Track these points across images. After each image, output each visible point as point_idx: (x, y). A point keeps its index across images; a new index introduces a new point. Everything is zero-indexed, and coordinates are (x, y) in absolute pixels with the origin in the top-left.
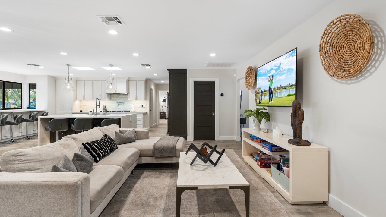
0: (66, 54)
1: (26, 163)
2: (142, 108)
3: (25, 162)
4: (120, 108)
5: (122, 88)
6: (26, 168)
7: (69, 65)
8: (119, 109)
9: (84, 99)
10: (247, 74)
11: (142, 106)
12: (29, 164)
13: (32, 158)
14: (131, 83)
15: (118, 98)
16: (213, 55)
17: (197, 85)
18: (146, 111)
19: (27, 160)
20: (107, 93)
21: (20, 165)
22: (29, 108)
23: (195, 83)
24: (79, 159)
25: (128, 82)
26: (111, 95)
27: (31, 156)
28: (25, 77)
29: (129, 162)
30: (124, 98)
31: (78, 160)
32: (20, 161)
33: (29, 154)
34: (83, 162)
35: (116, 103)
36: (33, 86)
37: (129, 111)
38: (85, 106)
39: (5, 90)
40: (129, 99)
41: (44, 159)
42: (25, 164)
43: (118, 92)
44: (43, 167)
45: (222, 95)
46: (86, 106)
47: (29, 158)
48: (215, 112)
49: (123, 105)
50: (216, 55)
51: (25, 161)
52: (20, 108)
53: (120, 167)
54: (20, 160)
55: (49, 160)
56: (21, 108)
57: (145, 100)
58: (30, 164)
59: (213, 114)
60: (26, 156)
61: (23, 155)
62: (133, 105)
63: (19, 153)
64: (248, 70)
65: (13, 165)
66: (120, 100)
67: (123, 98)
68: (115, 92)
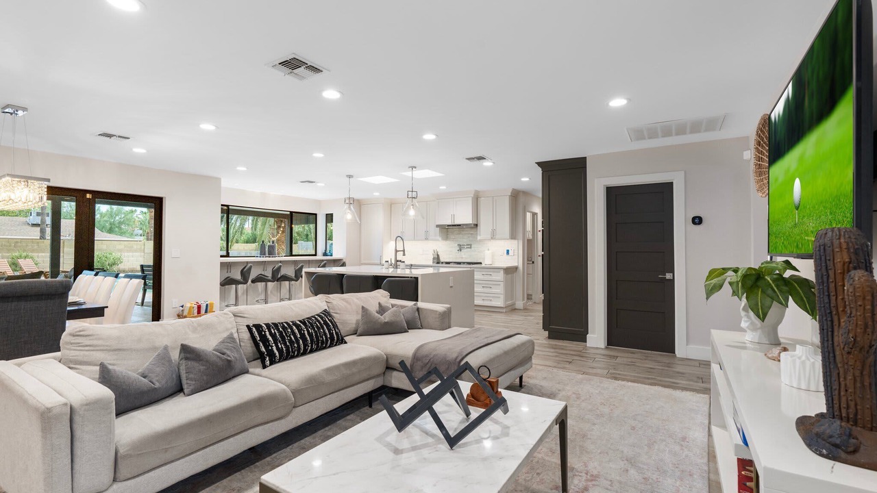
0: (321, 155)
1: (89, 350)
2: (508, 257)
3: (86, 348)
4: (463, 256)
5: (464, 216)
6: (85, 359)
7: (350, 177)
8: (462, 258)
10: (759, 144)
11: (508, 251)
12: (92, 352)
13: (100, 342)
14: (482, 201)
15: (461, 236)
16: (618, 102)
17: (614, 195)
18: (515, 264)
19: (90, 346)
20: (437, 226)
21: (77, 353)
22: (325, 254)
23: (611, 191)
24: (188, 355)
25: (476, 199)
26: (448, 230)
27: (99, 339)
28: (318, 203)
29: (329, 378)
31: (187, 359)
32: (79, 346)
33: (98, 335)
34: (195, 364)
35: (456, 245)
36: (329, 218)
37: (481, 263)
39: (292, 225)
40: (479, 238)
41: (125, 348)
42: (85, 352)
43: (456, 223)
44: (119, 362)
45: (697, 221)
47: (95, 342)
48: (672, 271)
49: (469, 249)
50: (629, 100)
51: (87, 346)
53: (284, 387)
54: (79, 343)
55: (137, 350)
56: (315, 255)
57: (512, 239)
58: (94, 353)
59: (669, 276)
60: (91, 338)
61: (86, 336)
62: (488, 250)
63: (80, 331)
64: (762, 131)
65: (68, 351)
66: (464, 240)
67: (470, 235)
68: (450, 223)
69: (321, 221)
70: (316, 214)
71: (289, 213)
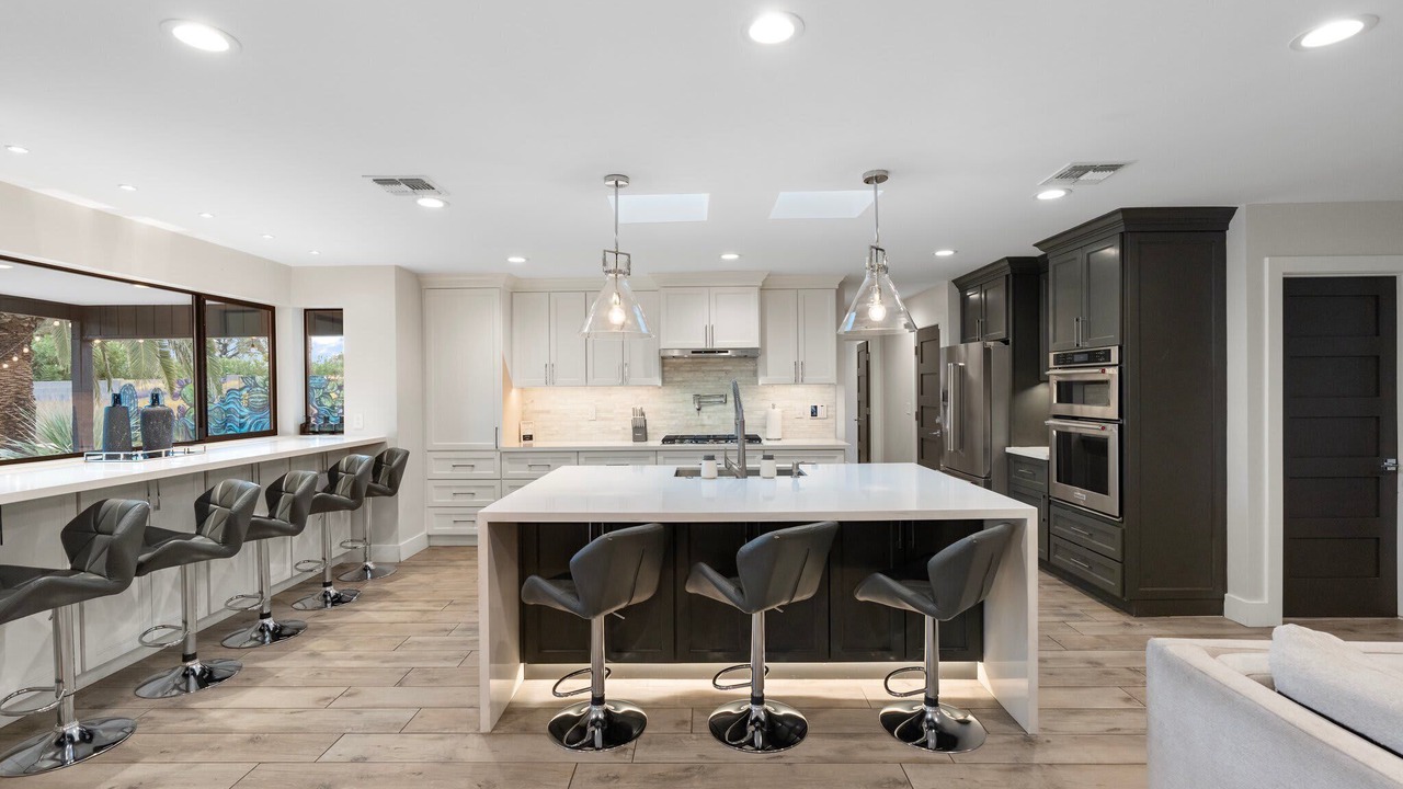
2: (815, 421)
4: (706, 422)
5: (734, 327)
8: (703, 425)
9: (550, 381)
11: (814, 413)
14: (769, 299)
15: (700, 375)
28: (285, 273)
30: (727, 372)
35: (689, 397)
38: (543, 412)
39: (205, 340)
40: (760, 380)
43: (716, 347)
46: (548, 412)
49: (721, 407)
52: (267, 428)
56: (273, 432)
57: (836, 383)
62: (774, 407)
66: (712, 384)
67: (723, 374)
68: (701, 345)
69: (289, 327)
70: (272, 309)
71: (187, 300)
